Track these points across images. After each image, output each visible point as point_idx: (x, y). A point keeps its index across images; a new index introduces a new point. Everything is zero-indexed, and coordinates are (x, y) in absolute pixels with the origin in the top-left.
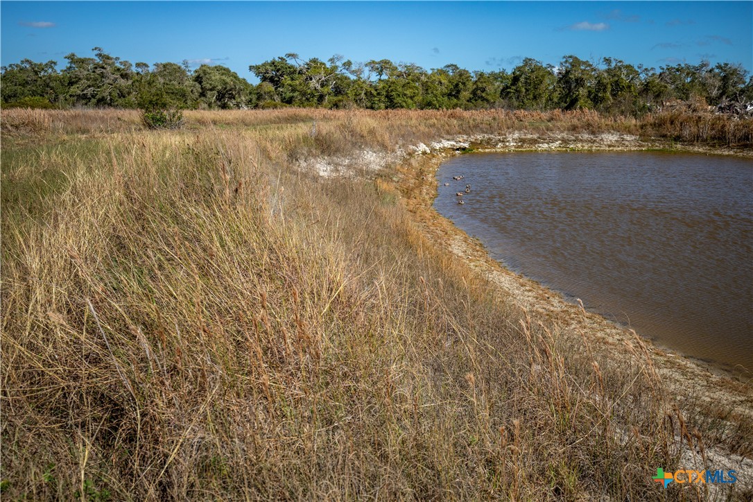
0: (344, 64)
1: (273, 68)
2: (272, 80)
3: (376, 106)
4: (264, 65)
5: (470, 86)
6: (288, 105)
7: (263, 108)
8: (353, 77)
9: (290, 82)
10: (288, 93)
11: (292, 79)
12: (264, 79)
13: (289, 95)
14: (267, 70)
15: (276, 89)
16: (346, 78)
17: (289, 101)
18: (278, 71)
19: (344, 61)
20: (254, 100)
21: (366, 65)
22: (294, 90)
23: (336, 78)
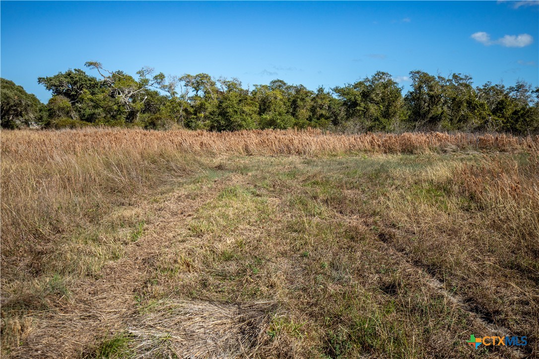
0: (156, 78)
1: (69, 80)
2: (67, 94)
3: (193, 125)
4: (57, 77)
5: (309, 103)
6: (89, 124)
7: (57, 127)
8: (163, 93)
9: (90, 96)
10: (87, 110)
11: (93, 94)
12: (58, 92)
13: (88, 111)
14: (61, 82)
15: (73, 104)
16: (156, 93)
17: (90, 119)
18: (75, 83)
19: (154, 75)
20: (45, 118)
21: (181, 80)
22: (96, 106)
23: (148, 93)
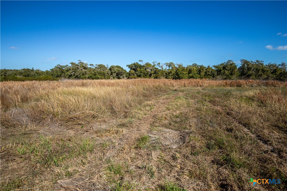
0: (158, 64)
1: (134, 65)
2: (134, 69)
3: (168, 77)
4: (131, 65)
5: (205, 70)
6: (139, 77)
7: (131, 78)
8: (159, 68)
9: (140, 70)
10: (139, 73)
11: (140, 69)
12: (131, 69)
13: (139, 74)
14: (132, 66)
15: (135, 72)
16: (158, 68)
17: (139, 76)
18: (136, 66)
19: (157, 63)
20: (128, 76)
21: (165, 64)
22: (141, 73)
23: (155, 68)
